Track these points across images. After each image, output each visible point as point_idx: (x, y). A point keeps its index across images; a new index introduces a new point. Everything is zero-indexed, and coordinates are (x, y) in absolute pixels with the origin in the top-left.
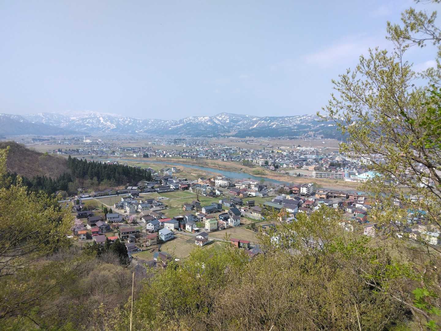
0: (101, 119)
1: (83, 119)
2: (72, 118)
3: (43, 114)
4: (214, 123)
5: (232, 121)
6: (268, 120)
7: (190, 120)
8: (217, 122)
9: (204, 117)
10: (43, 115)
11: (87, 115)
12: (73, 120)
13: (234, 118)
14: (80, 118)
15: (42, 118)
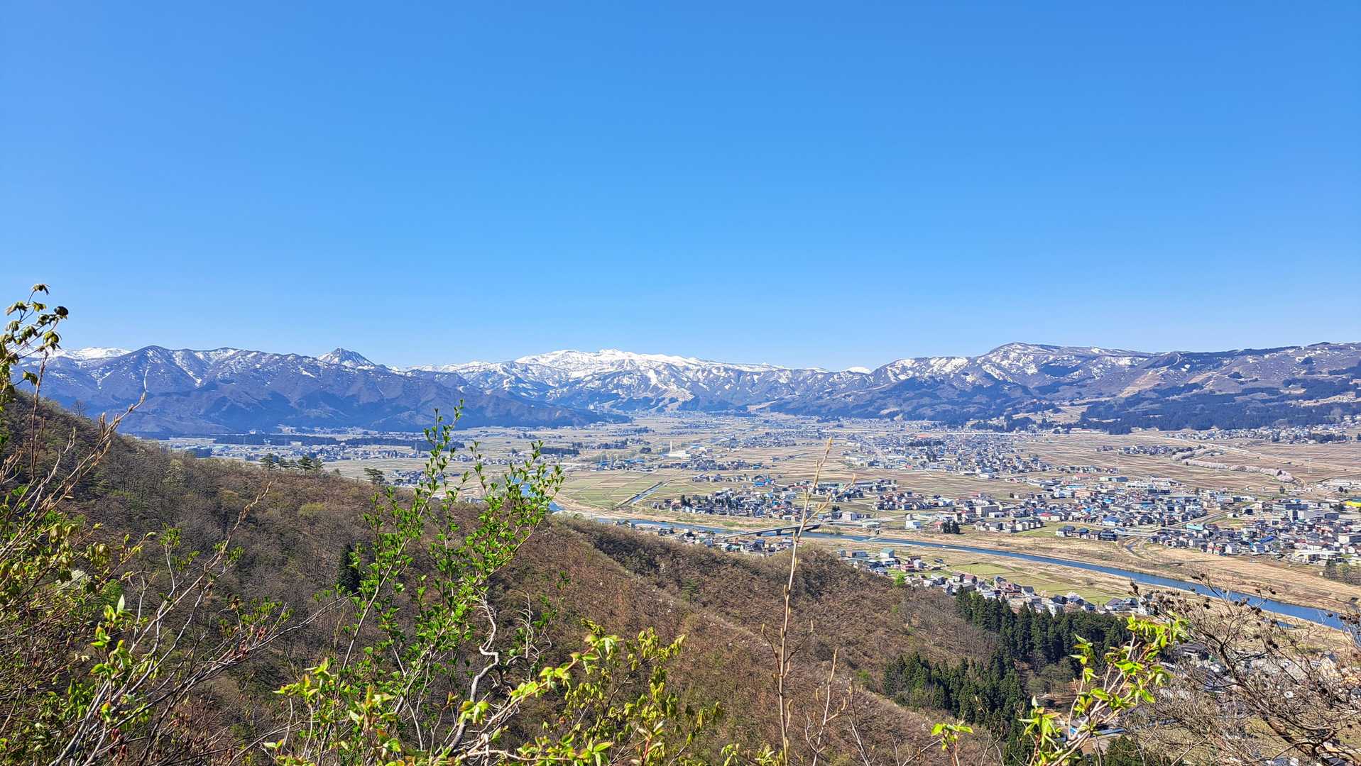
0: (651, 374)
1: (603, 378)
2: (575, 375)
3: (505, 366)
4: (988, 376)
5: (1046, 369)
6: (1182, 364)
7: (904, 370)
8: (995, 373)
9: (949, 359)
10: (504, 369)
11: (612, 364)
12: (578, 381)
13: (1055, 361)
14: (594, 373)
15: (502, 378)
